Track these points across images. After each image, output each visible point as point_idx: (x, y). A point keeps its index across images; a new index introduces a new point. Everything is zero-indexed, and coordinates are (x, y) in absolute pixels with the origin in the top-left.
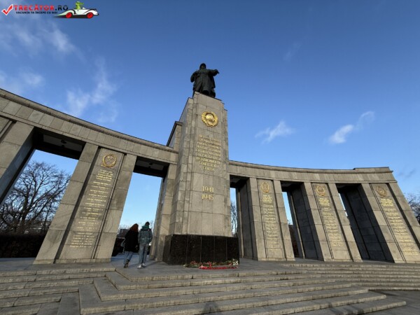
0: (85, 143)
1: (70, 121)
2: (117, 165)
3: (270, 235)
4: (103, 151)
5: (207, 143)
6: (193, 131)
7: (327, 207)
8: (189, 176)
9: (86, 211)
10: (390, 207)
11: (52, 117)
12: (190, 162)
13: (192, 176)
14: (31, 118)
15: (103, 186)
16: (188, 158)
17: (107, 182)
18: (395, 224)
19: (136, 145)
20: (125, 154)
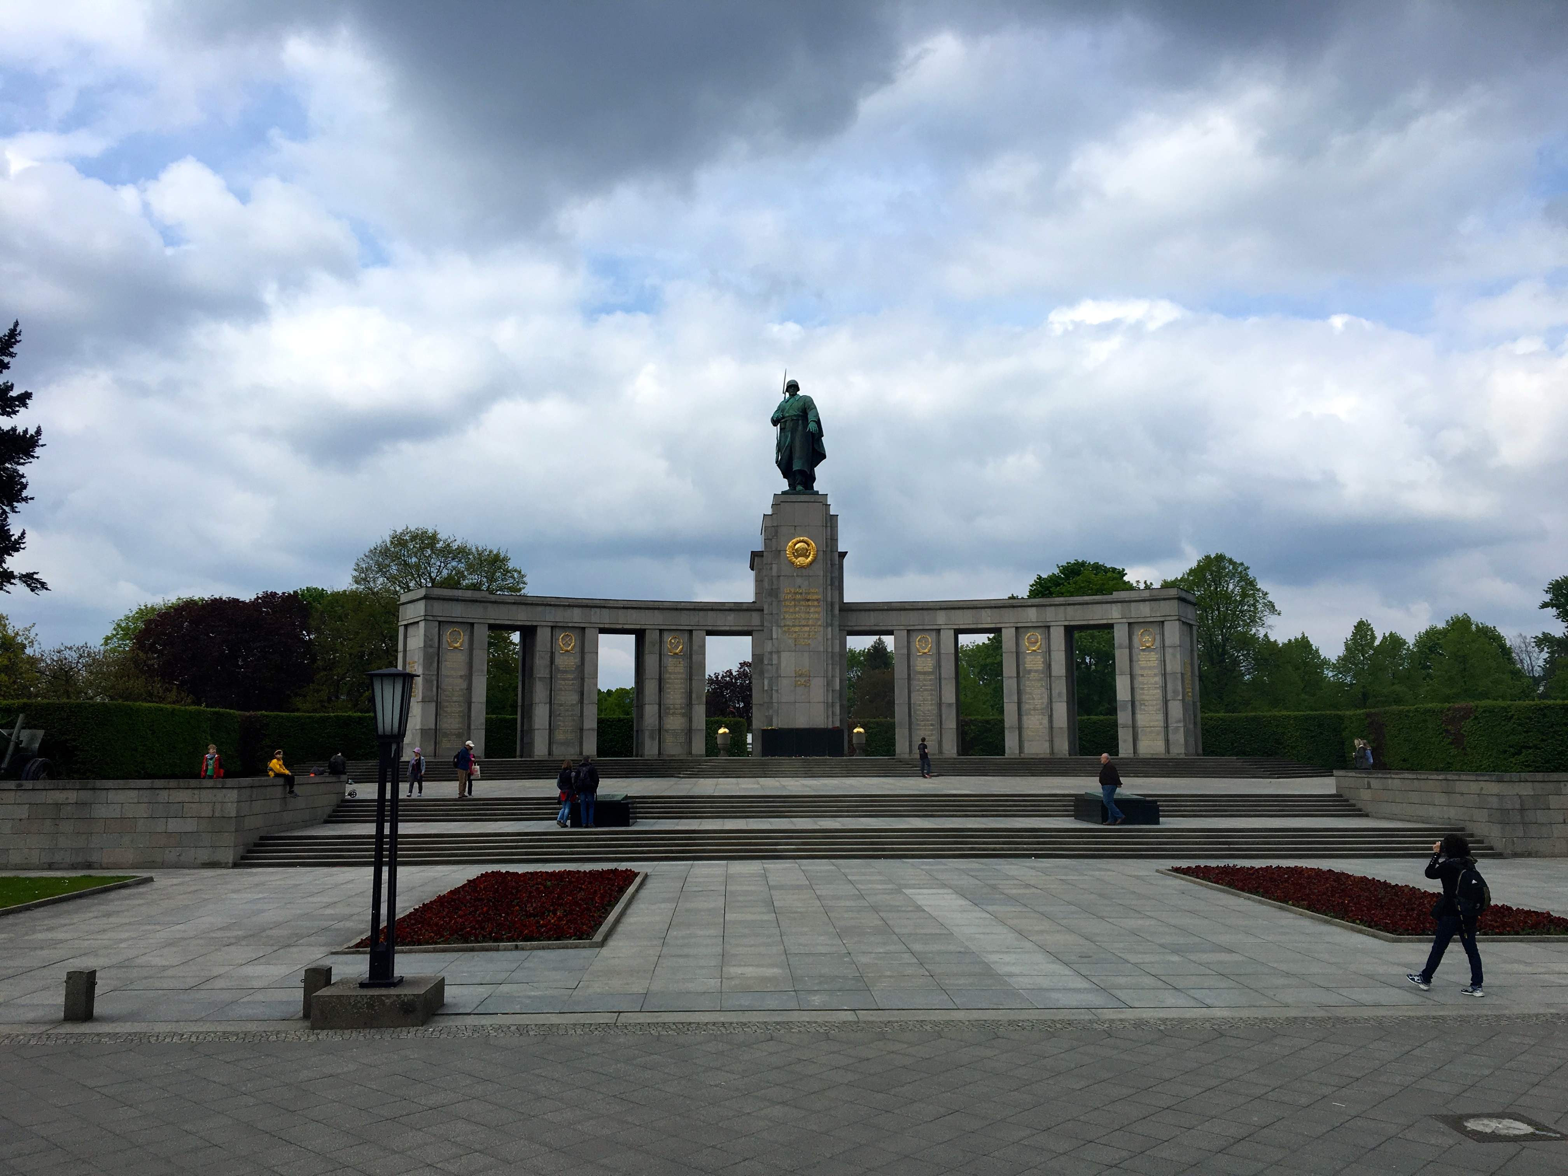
0: (645, 630)
1: (624, 608)
2: (685, 649)
3: (922, 723)
4: (665, 634)
5: (799, 600)
6: (775, 582)
7: (1036, 671)
8: (775, 657)
9: (669, 708)
10: (1150, 668)
11: (607, 610)
12: (774, 636)
13: (779, 658)
14: (593, 620)
15: (678, 679)
16: (772, 630)
17: (679, 673)
18: (1147, 698)
19: (701, 613)
20: (691, 631)
